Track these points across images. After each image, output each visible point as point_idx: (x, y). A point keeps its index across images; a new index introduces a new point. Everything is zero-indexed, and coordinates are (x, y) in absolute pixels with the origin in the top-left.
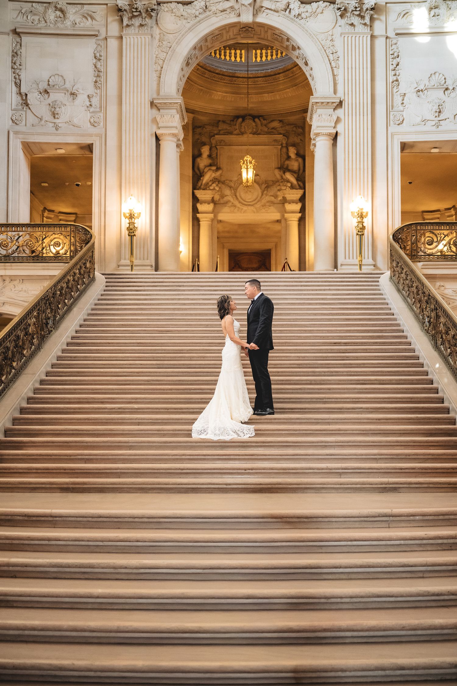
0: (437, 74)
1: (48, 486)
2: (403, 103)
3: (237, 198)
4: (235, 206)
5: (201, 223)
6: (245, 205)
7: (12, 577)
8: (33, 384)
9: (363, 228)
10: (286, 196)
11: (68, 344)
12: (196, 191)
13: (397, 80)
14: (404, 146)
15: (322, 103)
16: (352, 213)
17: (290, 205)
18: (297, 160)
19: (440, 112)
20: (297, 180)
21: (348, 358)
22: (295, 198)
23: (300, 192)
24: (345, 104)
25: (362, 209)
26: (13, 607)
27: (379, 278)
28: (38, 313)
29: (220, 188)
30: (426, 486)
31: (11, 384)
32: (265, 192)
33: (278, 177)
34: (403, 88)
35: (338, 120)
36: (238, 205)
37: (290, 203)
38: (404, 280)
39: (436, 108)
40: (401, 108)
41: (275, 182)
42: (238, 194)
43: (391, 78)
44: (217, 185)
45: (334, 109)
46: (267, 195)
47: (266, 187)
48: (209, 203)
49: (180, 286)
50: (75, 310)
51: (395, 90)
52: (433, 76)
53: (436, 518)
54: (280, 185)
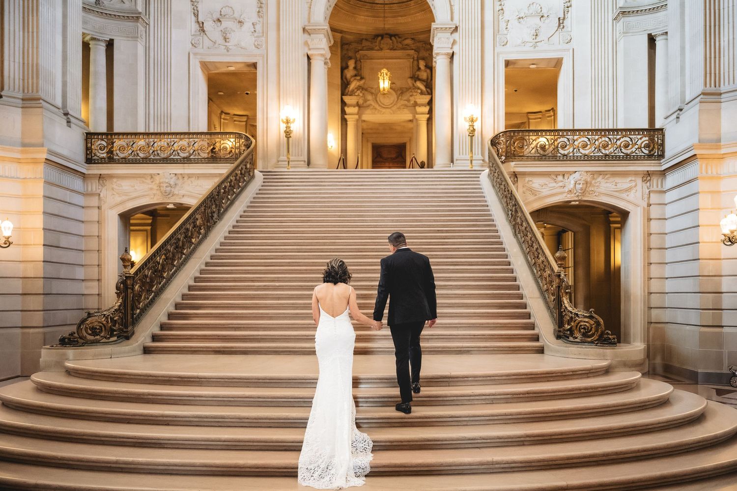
0: (535, 4)
1: (205, 349)
2: (507, 28)
3: (377, 103)
4: (376, 109)
5: (348, 122)
6: (384, 108)
7: (166, 425)
8: (200, 266)
9: (474, 130)
10: (417, 100)
11: (230, 232)
12: (343, 97)
13: (502, 10)
14: (508, 63)
15: (442, 28)
16: (465, 118)
17: (420, 108)
18: (426, 71)
19: (537, 35)
20: (426, 87)
21: (447, 244)
22: (424, 102)
23: (427, 98)
24: (460, 29)
25: (472, 115)
26: (164, 448)
27: (480, 174)
28: (205, 209)
29: (363, 94)
30: (492, 349)
31: (181, 267)
32: (400, 97)
33: (411, 85)
34: (507, 15)
35: (454, 43)
36: (378, 108)
37: (420, 106)
38: (496, 178)
39: (533, 32)
40: (506, 32)
41: (408, 89)
42: (378, 99)
43: (498, 8)
44: (361, 92)
45: (451, 33)
46: (401, 99)
47: (401, 93)
48: (354, 107)
49: (322, 182)
50: (237, 203)
51: (501, 17)
52: (531, 6)
53: (484, 379)
54: (411, 92)
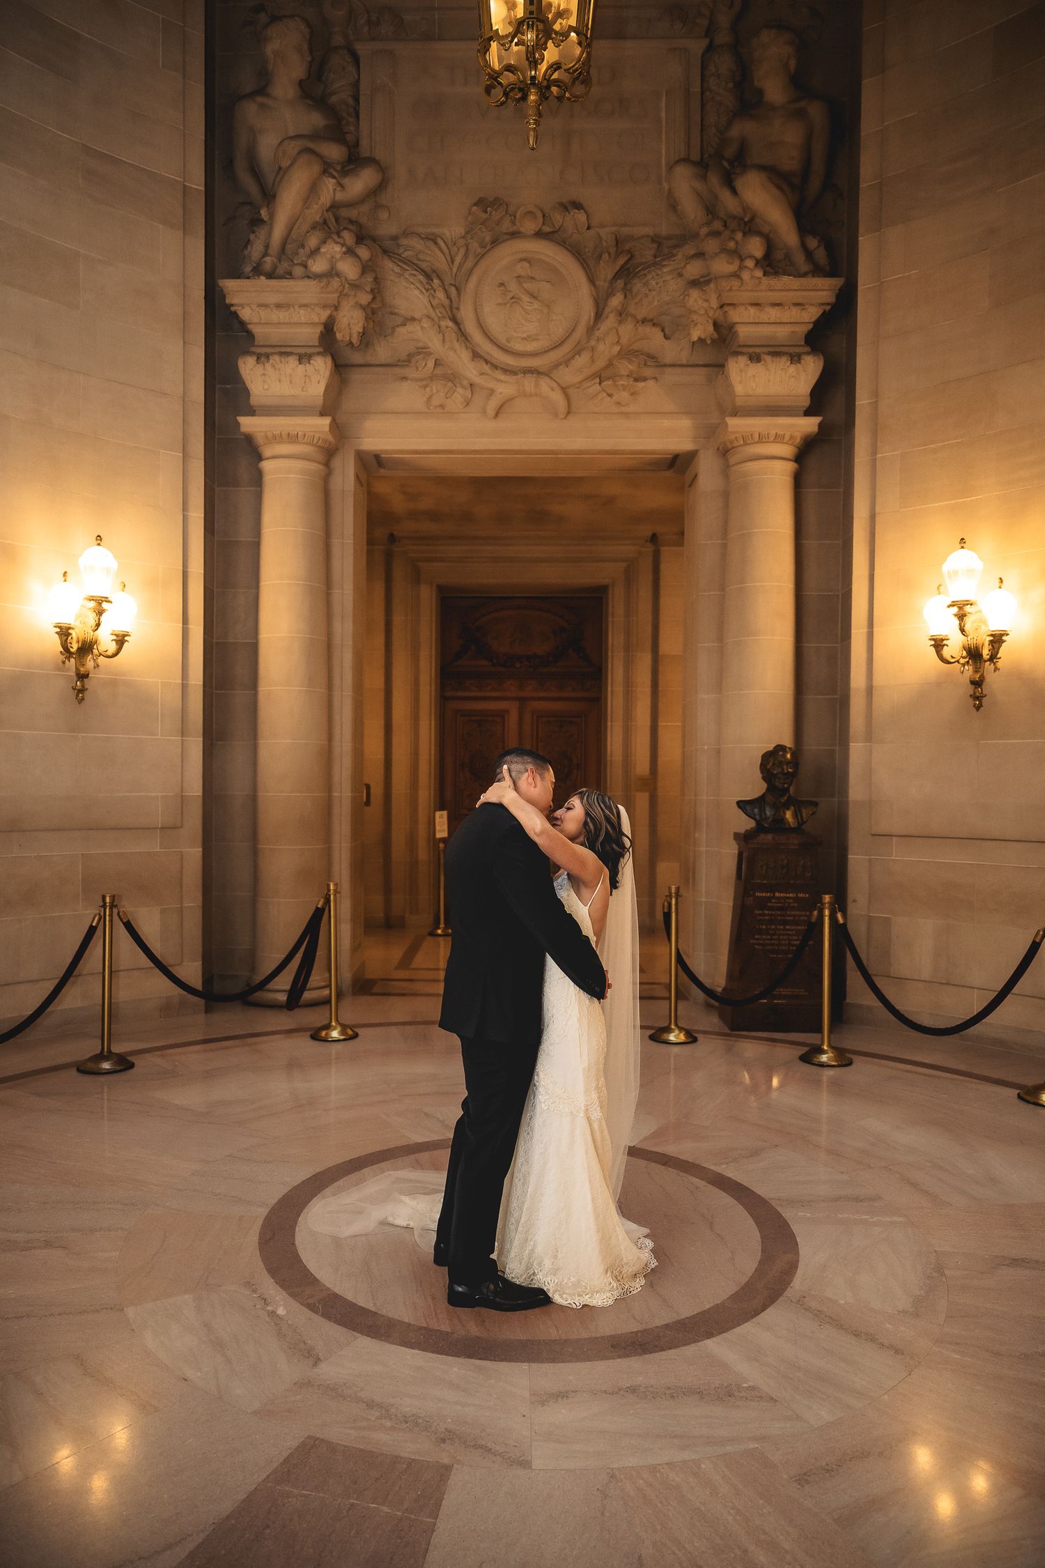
3: (463, 335)
4: (452, 378)
5: (266, 466)
6: (508, 371)
10: (735, 316)
12: (229, 285)
17: (755, 369)
18: (800, 114)
22: (782, 333)
23: (822, 291)
29: (366, 268)
32: (616, 301)
33: (691, 209)
36: (471, 370)
37: (755, 358)
41: (664, 247)
42: (466, 314)
44: (350, 252)
46: (622, 314)
47: (616, 276)
48: (304, 358)
54: (700, 255)
